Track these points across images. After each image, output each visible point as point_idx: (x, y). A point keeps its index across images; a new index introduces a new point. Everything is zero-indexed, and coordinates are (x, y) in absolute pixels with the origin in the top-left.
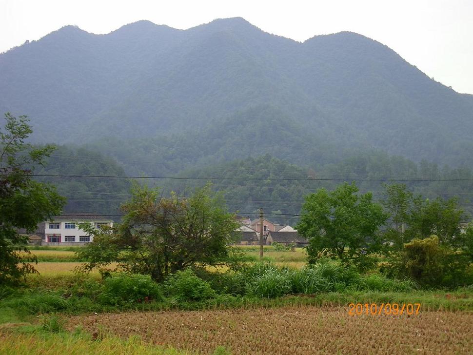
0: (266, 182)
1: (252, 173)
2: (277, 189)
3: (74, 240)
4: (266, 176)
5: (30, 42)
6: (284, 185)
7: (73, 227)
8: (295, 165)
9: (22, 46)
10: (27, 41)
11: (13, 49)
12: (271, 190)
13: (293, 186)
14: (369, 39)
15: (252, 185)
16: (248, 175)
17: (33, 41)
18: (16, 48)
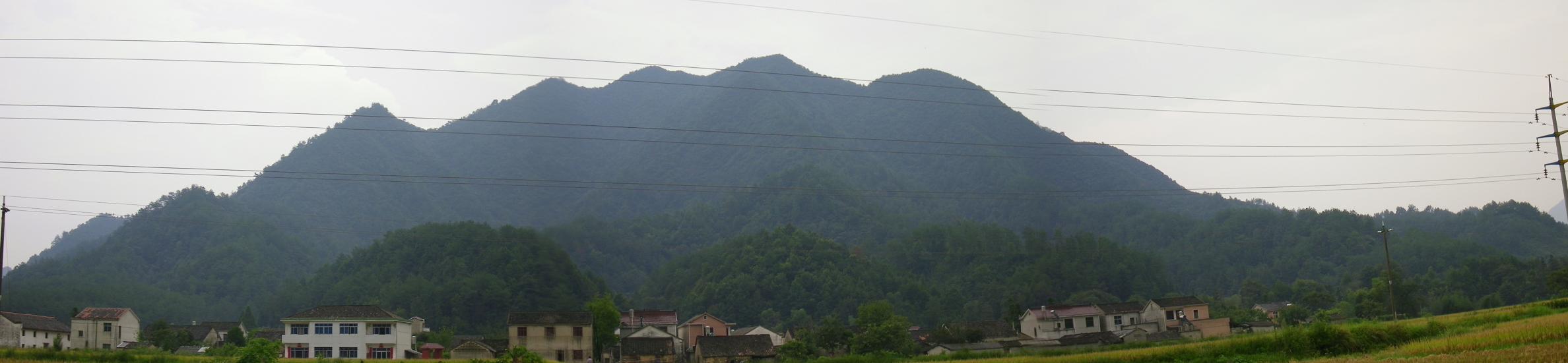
0: (783, 265)
1: (763, 254)
2: (800, 276)
3: (330, 354)
4: (783, 258)
5: (499, 101)
6: (811, 270)
7: (329, 331)
8: (831, 240)
9: (489, 108)
10: (494, 101)
11: (477, 111)
12: (790, 278)
13: (825, 271)
14: (957, 78)
15: (762, 271)
16: (757, 257)
17: (503, 101)
18: (481, 111)
